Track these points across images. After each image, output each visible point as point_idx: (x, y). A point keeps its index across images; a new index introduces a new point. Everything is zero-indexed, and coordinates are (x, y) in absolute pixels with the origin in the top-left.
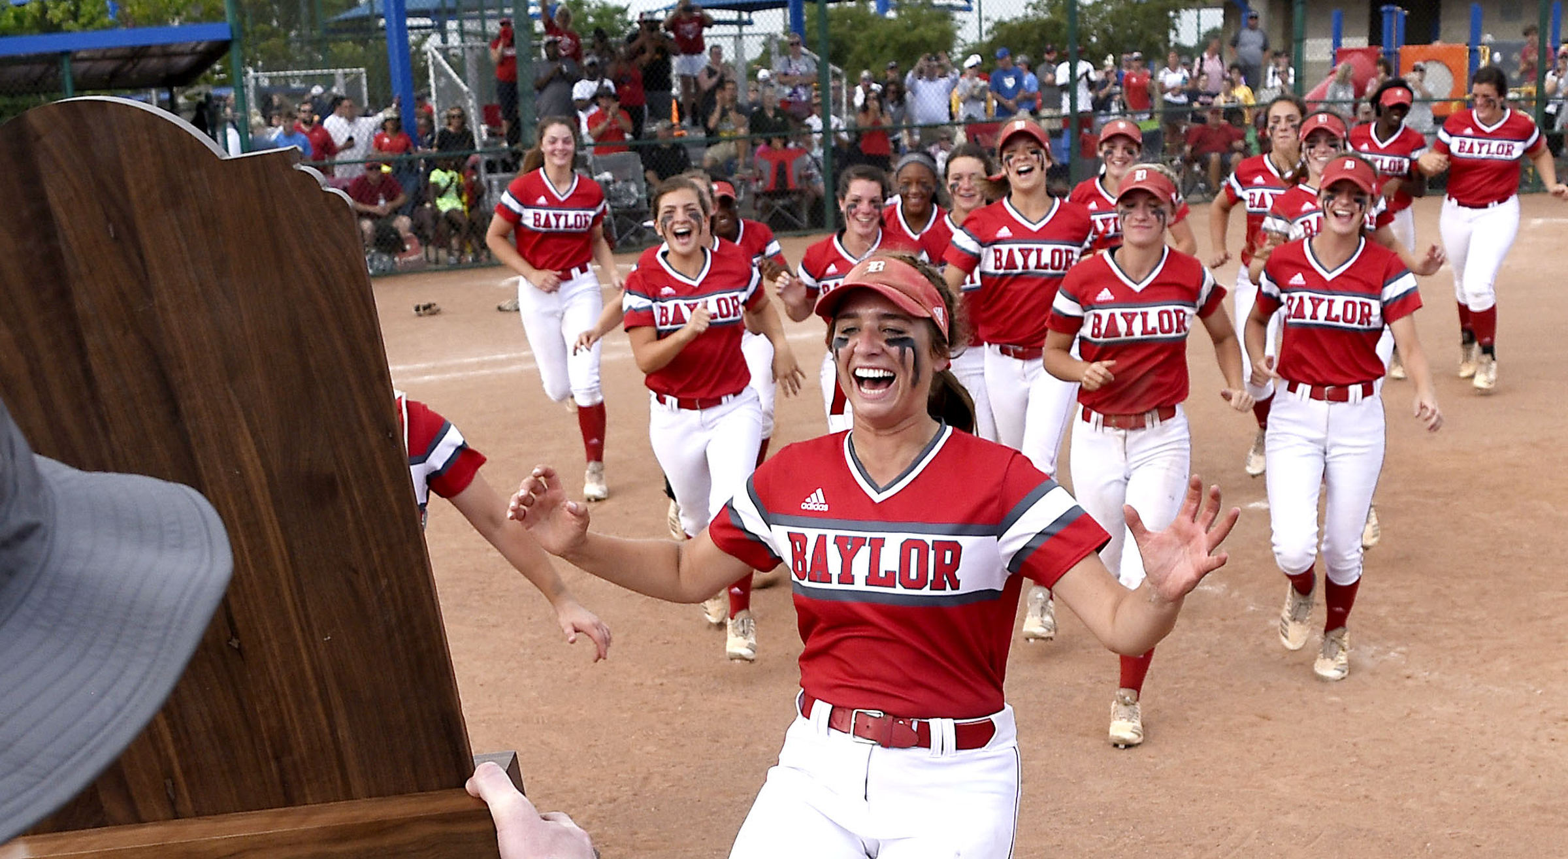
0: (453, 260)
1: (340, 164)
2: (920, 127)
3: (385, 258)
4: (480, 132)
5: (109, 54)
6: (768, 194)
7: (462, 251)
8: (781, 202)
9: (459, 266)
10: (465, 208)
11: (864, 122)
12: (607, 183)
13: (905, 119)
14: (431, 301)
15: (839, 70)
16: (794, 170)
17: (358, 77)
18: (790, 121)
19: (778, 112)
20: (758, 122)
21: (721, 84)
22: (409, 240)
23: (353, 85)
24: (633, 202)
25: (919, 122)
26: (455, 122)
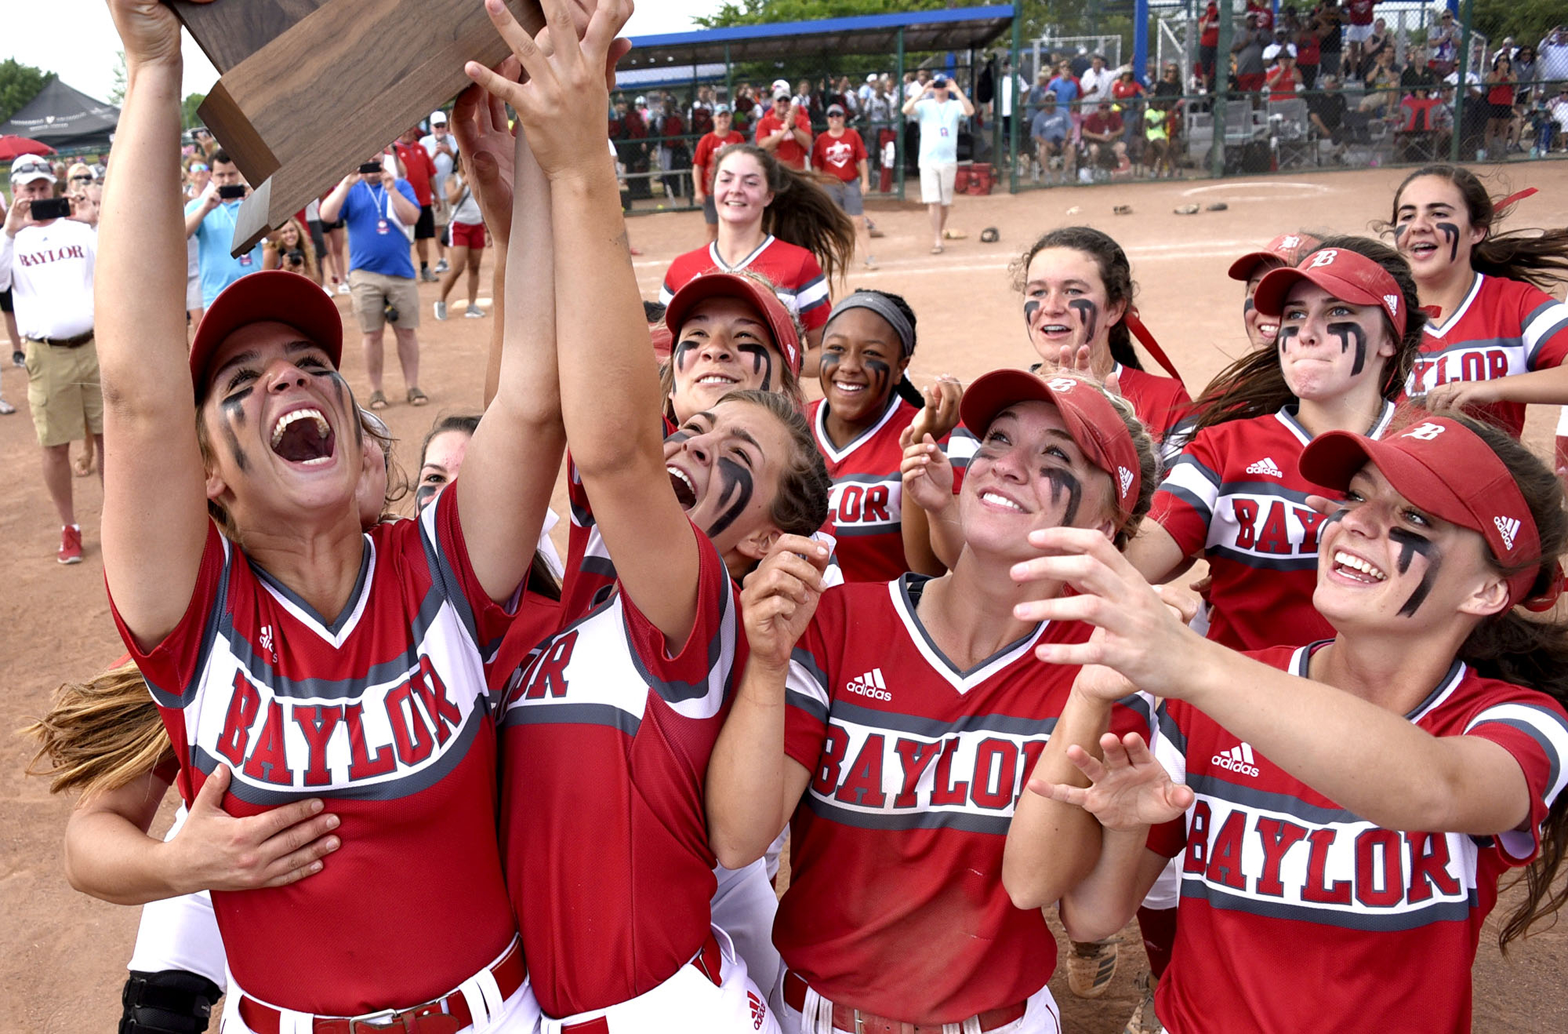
0: (1153, 175)
1: (1086, 104)
2: (1546, 82)
3: (1103, 172)
4: (1189, 81)
5: (933, 27)
6: (1406, 133)
7: (1161, 169)
8: (1417, 139)
9: (1157, 179)
10: (1167, 138)
11: (1495, 79)
12: (1278, 122)
13: (1532, 78)
14: (1127, 204)
15: (1481, 37)
16: (1431, 116)
17: (1115, 42)
18: (1435, 77)
19: (1425, 70)
20: (1409, 79)
21: (1380, 50)
22: (1122, 160)
23: (1110, 49)
24: (1296, 136)
25: (1546, 79)
26: (1171, 75)
